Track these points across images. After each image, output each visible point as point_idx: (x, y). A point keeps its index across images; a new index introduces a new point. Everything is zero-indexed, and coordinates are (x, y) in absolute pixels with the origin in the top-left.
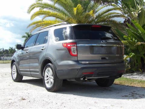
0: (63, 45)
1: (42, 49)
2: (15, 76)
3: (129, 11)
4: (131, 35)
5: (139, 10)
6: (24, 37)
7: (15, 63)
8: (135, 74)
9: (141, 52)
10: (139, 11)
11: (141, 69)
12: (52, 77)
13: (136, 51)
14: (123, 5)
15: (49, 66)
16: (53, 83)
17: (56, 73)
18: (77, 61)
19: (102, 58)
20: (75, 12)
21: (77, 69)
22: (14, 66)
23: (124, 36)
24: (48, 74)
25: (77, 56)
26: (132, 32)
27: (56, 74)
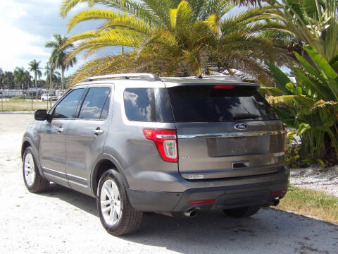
0: (145, 133)
1: (97, 134)
2: (31, 178)
3: (300, 23)
4: (303, 83)
5: (325, 23)
6: (50, 45)
7: (30, 148)
8: (310, 170)
9: (325, 122)
10: (323, 25)
11: (324, 159)
12: (119, 203)
13: (314, 118)
14: (287, 8)
15: (112, 176)
16: (120, 217)
17: (127, 195)
18: (178, 175)
19: (235, 166)
20: (174, 22)
21: (178, 194)
22: (29, 156)
23: (287, 85)
24: (110, 194)
25: (177, 161)
26: (306, 75)
27: (127, 198)
